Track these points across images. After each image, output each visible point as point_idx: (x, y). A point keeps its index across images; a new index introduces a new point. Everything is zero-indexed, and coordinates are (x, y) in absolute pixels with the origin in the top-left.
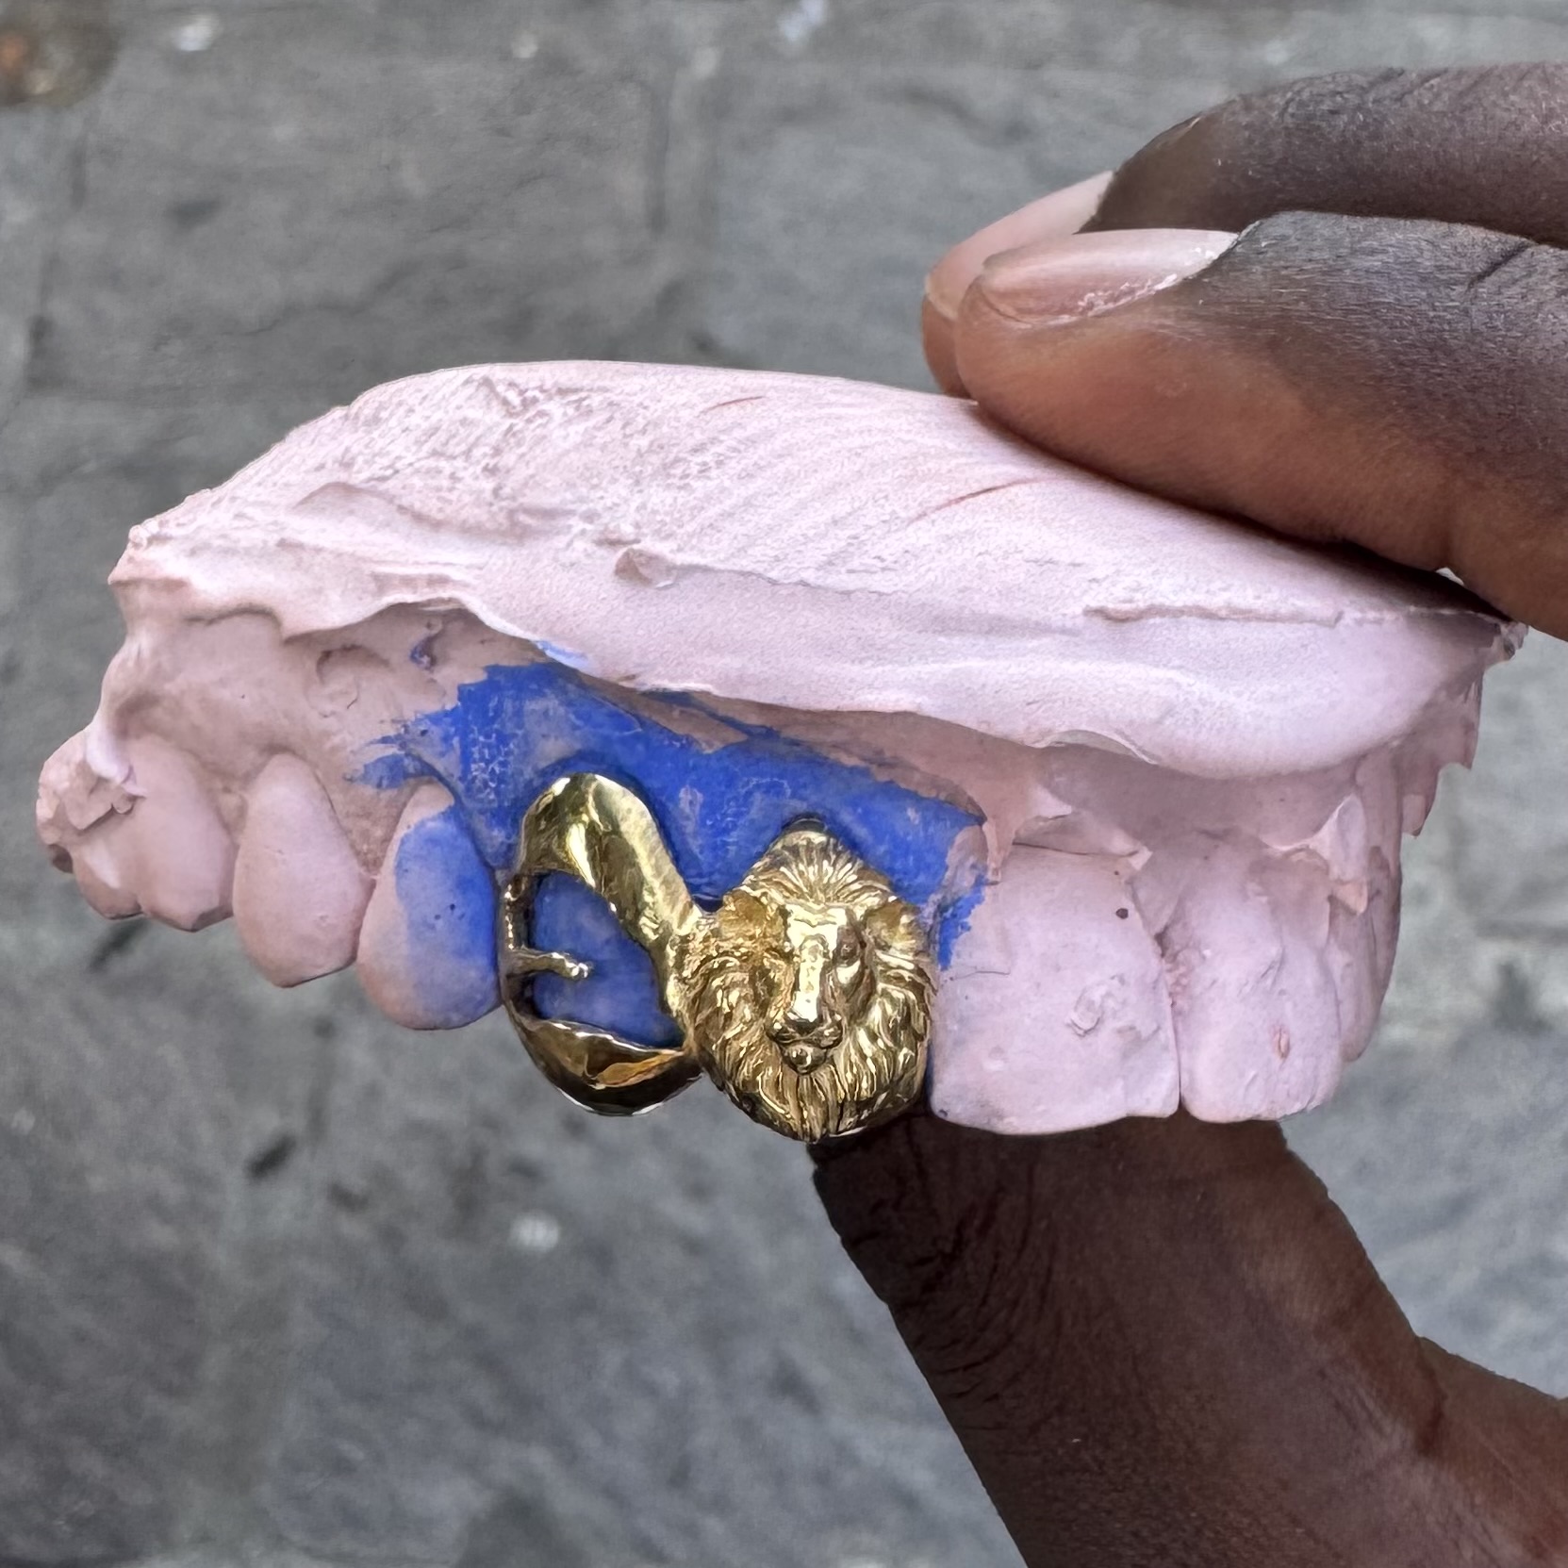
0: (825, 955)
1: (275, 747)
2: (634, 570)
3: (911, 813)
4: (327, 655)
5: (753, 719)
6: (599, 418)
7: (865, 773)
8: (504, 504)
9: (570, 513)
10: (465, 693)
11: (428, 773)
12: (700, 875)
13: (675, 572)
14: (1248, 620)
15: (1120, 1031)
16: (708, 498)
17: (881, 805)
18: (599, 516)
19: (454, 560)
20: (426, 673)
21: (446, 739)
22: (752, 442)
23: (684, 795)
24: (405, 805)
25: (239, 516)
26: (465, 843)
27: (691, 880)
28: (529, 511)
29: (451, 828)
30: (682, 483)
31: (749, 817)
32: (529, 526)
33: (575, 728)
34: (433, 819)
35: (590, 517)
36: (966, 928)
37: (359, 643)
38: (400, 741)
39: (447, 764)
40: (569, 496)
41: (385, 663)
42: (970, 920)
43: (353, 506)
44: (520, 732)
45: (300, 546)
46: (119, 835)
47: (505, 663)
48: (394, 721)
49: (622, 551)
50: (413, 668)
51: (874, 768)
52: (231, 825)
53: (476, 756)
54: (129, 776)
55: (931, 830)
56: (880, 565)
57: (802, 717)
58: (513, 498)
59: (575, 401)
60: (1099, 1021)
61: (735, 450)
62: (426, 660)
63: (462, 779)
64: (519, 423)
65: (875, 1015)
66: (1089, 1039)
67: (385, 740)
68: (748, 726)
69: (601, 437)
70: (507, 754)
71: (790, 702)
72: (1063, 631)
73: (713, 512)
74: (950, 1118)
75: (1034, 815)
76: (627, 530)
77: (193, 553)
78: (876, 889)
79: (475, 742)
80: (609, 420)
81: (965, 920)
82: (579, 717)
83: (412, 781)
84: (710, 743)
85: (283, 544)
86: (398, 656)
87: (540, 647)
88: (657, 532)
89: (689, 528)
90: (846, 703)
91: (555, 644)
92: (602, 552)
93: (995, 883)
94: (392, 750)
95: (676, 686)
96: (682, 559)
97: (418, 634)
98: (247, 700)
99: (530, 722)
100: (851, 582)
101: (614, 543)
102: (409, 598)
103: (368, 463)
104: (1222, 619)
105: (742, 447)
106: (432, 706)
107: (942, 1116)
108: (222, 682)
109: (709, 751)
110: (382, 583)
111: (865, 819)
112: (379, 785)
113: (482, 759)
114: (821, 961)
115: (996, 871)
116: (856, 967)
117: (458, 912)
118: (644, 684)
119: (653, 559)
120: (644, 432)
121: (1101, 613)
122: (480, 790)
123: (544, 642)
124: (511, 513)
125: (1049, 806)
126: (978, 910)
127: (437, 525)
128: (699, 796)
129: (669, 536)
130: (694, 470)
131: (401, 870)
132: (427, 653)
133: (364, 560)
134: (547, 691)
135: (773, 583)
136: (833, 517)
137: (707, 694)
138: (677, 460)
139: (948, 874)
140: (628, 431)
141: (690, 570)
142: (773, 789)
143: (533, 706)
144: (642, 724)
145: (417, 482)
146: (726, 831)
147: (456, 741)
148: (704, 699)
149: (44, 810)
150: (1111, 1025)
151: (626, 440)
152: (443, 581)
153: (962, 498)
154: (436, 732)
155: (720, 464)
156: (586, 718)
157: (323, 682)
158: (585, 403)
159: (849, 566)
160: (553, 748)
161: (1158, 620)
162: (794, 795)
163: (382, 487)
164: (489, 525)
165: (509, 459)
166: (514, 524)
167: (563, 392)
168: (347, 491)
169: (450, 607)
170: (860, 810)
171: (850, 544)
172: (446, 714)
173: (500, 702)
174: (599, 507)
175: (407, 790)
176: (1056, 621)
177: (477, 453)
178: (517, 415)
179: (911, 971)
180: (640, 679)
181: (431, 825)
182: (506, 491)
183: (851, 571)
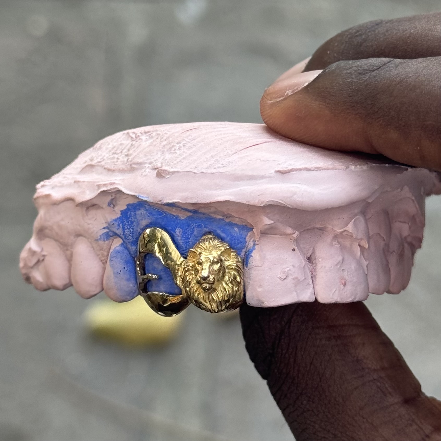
0: (210, 262)
1: (78, 235)
2: (160, 174)
3: (236, 229)
4: (88, 208)
5: (191, 208)
6: (155, 139)
7: (223, 220)
8: (129, 163)
9: (146, 163)
10: (123, 213)
11: (116, 235)
12: (183, 251)
13: (171, 174)
14: (320, 170)
15: (293, 279)
16: (180, 155)
17: (227, 227)
18: (153, 162)
19: (116, 179)
20: (113, 209)
21: (119, 225)
22: (194, 139)
23: (177, 230)
24: (111, 245)
25: (65, 177)
26: (126, 251)
27: (182, 252)
28: (135, 164)
29: (122, 248)
30: (174, 152)
31: (194, 234)
32: (135, 168)
33: (149, 216)
34: (118, 246)
35: (150, 163)
36: (252, 256)
37: (95, 203)
38: (107, 228)
39: (119, 231)
40: (145, 159)
41: (102, 208)
42: (252, 254)
43: (94, 170)
44: (136, 220)
45: (79, 182)
46: (41, 266)
47: (131, 203)
48: (106, 223)
49: (157, 170)
50: (109, 207)
51: (225, 218)
52: (70, 259)
53: (126, 228)
54: (42, 250)
55: (241, 233)
56: (223, 166)
57: (202, 206)
58: (131, 161)
59: (149, 135)
60: (287, 276)
61: (189, 142)
62: (112, 205)
63: (123, 234)
64: (134, 142)
65: (227, 278)
66: (285, 281)
67: (104, 228)
68: (191, 210)
69: (155, 143)
70: (133, 226)
71: (199, 201)
72: (269, 177)
73: (181, 158)
74: (251, 305)
75: (264, 224)
76: (159, 165)
77: (53, 188)
78: (224, 246)
79: (125, 225)
80: (157, 138)
81: (251, 255)
82: (149, 213)
83: (112, 238)
84: (183, 216)
85: (75, 182)
86: (105, 206)
87: (137, 196)
88: (167, 164)
89: (175, 162)
90: (212, 200)
91: (141, 195)
92: (152, 171)
93: (258, 244)
94: (106, 230)
95: (171, 202)
96: (171, 170)
97: (109, 198)
98: (69, 224)
99: (138, 216)
100: (214, 171)
101: (155, 169)
102: (105, 189)
103: (97, 158)
104: (312, 170)
105: (190, 141)
106: (114, 217)
107: (249, 305)
108: (62, 220)
109: (183, 219)
110: (99, 186)
111: (223, 231)
112: (104, 241)
113: (128, 228)
114: (209, 264)
115: (258, 241)
116: (219, 265)
117: (126, 269)
118: (163, 202)
119: (165, 171)
120: (166, 140)
121: (279, 172)
122: (128, 237)
123: (138, 195)
124: (131, 165)
125: (267, 221)
126: (254, 251)
127: (113, 171)
128: (181, 230)
129: (170, 165)
130: (177, 148)
131: (111, 261)
132: (112, 204)
133: (95, 182)
134: (141, 208)
135: (195, 173)
136: (212, 155)
137: (178, 202)
138: (173, 146)
139: (247, 244)
140: (162, 140)
141: (175, 172)
142: (199, 226)
143: (138, 212)
144: (165, 213)
145: (109, 161)
146: (189, 238)
147: (121, 225)
148: (178, 204)
149: (21, 264)
150: (290, 278)
151: (161, 143)
152: (113, 184)
153: (248, 148)
154: (116, 224)
155: (184, 145)
156: (151, 213)
157: (87, 215)
158: (152, 135)
159: (215, 167)
160: (144, 223)
161: (295, 172)
162: (205, 227)
163: (100, 164)
164: (126, 169)
165: (131, 152)
166: (132, 167)
167: (146, 133)
168: (92, 166)
169: (116, 190)
170: (222, 229)
171: (215, 162)
172: (118, 219)
173: (131, 213)
174: (152, 160)
175: (111, 241)
176: (267, 175)
177: (124, 151)
178: (134, 140)
179: (235, 266)
180: (162, 201)
181: (117, 248)
182: (130, 160)
183: (215, 168)
